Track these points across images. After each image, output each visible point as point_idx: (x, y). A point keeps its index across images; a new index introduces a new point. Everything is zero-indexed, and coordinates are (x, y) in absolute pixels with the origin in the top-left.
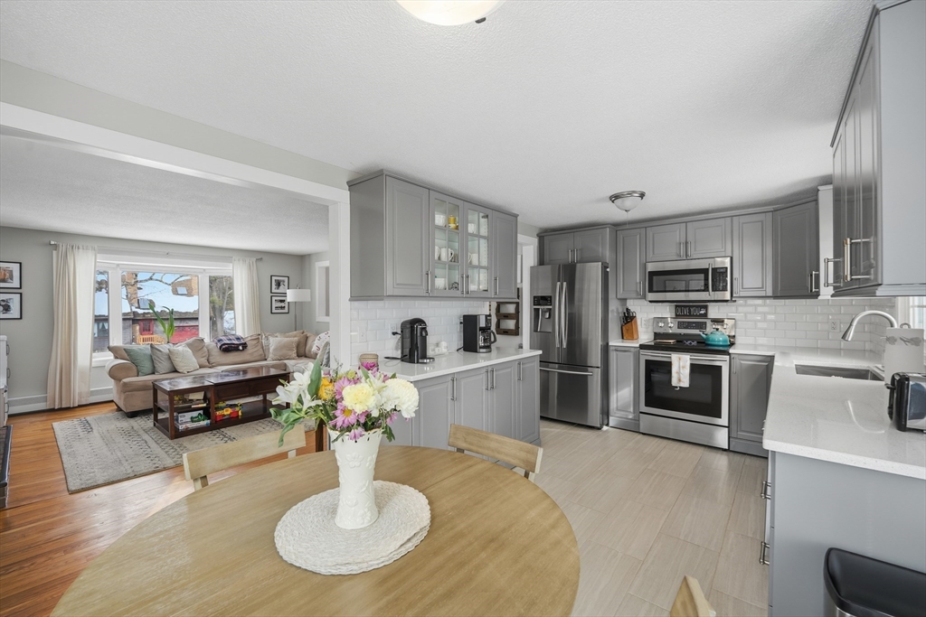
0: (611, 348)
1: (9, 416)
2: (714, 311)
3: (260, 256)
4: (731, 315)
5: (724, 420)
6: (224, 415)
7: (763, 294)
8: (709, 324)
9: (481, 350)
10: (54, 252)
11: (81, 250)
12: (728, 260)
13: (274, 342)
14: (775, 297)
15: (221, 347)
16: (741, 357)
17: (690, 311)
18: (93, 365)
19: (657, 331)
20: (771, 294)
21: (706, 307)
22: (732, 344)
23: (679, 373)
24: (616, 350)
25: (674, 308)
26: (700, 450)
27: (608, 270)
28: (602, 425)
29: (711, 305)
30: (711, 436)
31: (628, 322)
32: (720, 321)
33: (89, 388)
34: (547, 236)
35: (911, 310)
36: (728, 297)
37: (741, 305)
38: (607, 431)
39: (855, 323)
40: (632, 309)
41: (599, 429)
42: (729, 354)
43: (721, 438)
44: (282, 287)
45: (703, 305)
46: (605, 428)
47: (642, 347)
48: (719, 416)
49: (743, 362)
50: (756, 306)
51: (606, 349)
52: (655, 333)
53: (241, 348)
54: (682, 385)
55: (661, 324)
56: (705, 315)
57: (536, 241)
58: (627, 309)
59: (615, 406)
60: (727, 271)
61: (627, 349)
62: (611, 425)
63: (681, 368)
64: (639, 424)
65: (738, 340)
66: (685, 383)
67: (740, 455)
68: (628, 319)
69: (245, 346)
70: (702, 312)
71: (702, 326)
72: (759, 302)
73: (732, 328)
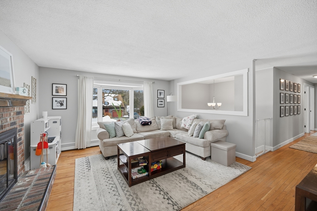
1: (62, 151)
3: (154, 81)
6: (154, 169)
10: (78, 80)
11: (88, 79)
13: (163, 121)
15: (141, 123)
18: (92, 129)
33: (90, 140)
44: (162, 95)
53: (149, 124)
69: (151, 122)
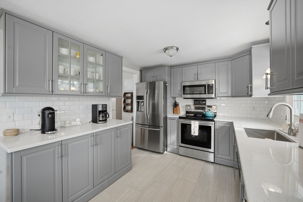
0: (168, 118)
2: (208, 102)
4: (215, 104)
5: (212, 150)
7: (227, 95)
8: (206, 107)
9: (100, 122)
12: (214, 81)
14: (232, 97)
16: (219, 122)
17: (199, 102)
19: (187, 110)
20: (230, 95)
21: (205, 101)
22: (215, 116)
23: (194, 129)
24: (170, 119)
25: (193, 101)
26: (203, 163)
27: (167, 85)
28: (164, 151)
29: (207, 100)
30: (207, 157)
31: (176, 107)
32: (210, 107)
34: (143, 71)
35: (294, 102)
36: (214, 97)
37: (218, 100)
38: (166, 154)
39: (273, 109)
40: (177, 101)
41: (163, 153)
42: (214, 121)
43: (211, 158)
45: (204, 100)
46: (165, 152)
47: (180, 118)
48: (210, 148)
49: (219, 125)
50: (224, 100)
51: (166, 119)
52: (186, 111)
54: (195, 135)
55: (189, 108)
56: (205, 104)
57: (139, 72)
58: (175, 101)
59: (169, 143)
60: (213, 86)
61: (174, 119)
62: (168, 151)
63: (195, 127)
64: (179, 151)
65: (217, 115)
66: (197, 134)
67: (219, 165)
68: (176, 105)
70: (204, 103)
71: (204, 108)
72: (225, 98)
73: (215, 109)
